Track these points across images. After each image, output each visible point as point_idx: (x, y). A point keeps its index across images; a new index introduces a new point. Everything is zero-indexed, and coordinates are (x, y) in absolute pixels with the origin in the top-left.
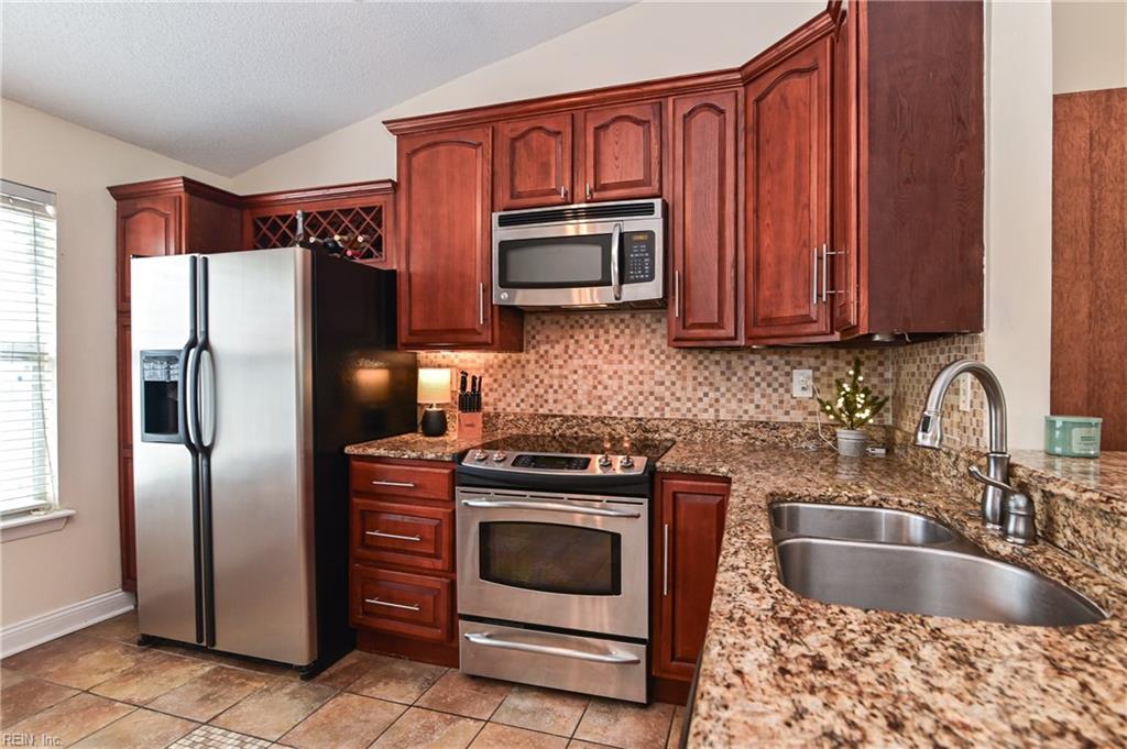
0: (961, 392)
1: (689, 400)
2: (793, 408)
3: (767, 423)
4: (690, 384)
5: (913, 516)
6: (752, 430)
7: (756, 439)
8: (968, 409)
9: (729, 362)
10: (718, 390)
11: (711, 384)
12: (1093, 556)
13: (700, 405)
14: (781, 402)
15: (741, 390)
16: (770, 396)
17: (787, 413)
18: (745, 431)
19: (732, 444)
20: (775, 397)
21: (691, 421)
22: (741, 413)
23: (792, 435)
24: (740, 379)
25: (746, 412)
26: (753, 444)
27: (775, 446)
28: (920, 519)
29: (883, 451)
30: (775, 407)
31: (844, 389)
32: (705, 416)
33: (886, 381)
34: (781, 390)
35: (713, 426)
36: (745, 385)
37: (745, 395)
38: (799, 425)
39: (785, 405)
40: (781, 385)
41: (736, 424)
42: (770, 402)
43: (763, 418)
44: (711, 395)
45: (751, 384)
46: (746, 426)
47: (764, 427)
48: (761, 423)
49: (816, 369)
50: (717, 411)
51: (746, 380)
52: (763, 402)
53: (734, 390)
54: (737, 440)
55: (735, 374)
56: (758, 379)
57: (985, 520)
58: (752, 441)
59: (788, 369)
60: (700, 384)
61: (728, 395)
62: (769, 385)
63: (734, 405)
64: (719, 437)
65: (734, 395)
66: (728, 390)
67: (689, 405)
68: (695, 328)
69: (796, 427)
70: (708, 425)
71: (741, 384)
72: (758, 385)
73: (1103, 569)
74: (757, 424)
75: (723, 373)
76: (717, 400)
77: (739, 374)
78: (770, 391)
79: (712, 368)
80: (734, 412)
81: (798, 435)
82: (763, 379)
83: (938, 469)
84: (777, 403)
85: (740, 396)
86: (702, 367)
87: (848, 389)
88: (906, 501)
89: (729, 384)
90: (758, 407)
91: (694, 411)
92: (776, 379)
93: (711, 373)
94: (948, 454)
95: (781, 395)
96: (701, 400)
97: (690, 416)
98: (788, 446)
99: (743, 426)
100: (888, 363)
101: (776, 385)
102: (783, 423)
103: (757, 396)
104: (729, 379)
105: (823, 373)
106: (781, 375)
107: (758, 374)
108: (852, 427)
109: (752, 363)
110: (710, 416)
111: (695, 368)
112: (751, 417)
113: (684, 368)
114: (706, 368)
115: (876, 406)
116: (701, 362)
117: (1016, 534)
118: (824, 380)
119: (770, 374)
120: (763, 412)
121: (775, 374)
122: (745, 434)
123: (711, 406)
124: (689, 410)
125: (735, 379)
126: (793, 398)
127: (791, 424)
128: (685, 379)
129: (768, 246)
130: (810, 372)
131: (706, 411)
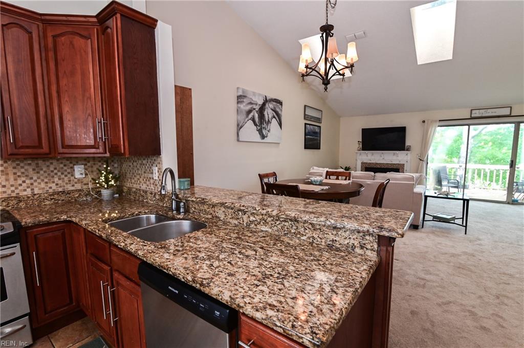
0: (154, 174)
1: (12, 186)
2: (76, 183)
3: (64, 192)
4: (11, 177)
5: (151, 215)
6: (56, 196)
7: (59, 200)
8: (157, 179)
9: (37, 164)
10: (31, 178)
11: (27, 176)
12: (199, 213)
13: (20, 188)
14: (70, 181)
15: (46, 177)
16: (63, 179)
17: (73, 186)
18: (52, 197)
19: (45, 205)
20: (66, 179)
21: (16, 197)
22: (48, 189)
23: (77, 195)
24: (45, 172)
25: (51, 188)
26: (57, 203)
27: (69, 202)
28: (154, 216)
29: (117, 195)
30: (67, 184)
31: (103, 173)
32: (25, 193)
33: (115, 168)
34: (69, 176)
35: (32, 198)
36: (49, 174)
37: (50, 180)
38: (80, 190)
39: (71, 182)
40: (69, 173)
41: (46, 195)
42: (63, 181)
43: (60, 190)
44: (28, 181)
45: (52, 174)
46: (53, 195)
47: (62, 194)
48: (61, 192)
49: (85, 165)
50: (32, 189)
51: (49, 172)
52: (60, 182)
53: (42, 177)
54: (47, 203)
55: (42, 169)
56: (55, 171)
57: (173, 211)
58: (56, 202)
59: (71, 165)
60: (19, 176)
61: (39, 181)
62: (62, 174)
63: (43, 185)
64: (36, 203)
65: (43, 180)
66: (38, 178)
67: (13, 188)
68: (22, 149)
69: (79, 191)
70: (29, 197)
71: (46, 175)
72: (56, 174)
73: (202, 215)
74: (58, 193)
75: (34, 170)
76: (32, 184)
77: (44, 169)
78: (63, 176)
79: (26, 167)
80: (43, 188)
81: (80, 194)
82: (59, 171)
83: (147, 198)
84: (67, 182)
85: (46, 180)
86: (19, 167)
87: (105, 173)
88: (147, 211)
89: (39, 175)
90: (57, 184)
91: (17, 191)
92: (66, 170)
93: (26, 170)
94: (151, 193)
95: (70, 178)
96: (20, 185)
97: (14, 195)
98: (76, 200)
99: (50, 195)
100: (115, 161)
101: (66, 173)
102: (72, 190)
103: (56, 180)
104: (38, 173)
105: (89, 166)
106: (68, 168)
107: (55, 169)
108: (107, 188)
109: (52, 163)
110: (29, 192)
111: (14, 168)
112: (54, 190)
113: (6, 168)
114: (22, 167)
115: (116, 179)
116: (18, 165)
117: (182, 212)
118: (90, 169)
119: (62, 168)
120: (61, 187)
121: (65, 168)
122: (52, 199)
123: (28, 187)
124: (13, 191)
125: (42, 172)
126: (75, 178)
127: (76, 190)
128: (7, 174)
129: (68, 111)
130: (83, 166)
131: (25, 190)
